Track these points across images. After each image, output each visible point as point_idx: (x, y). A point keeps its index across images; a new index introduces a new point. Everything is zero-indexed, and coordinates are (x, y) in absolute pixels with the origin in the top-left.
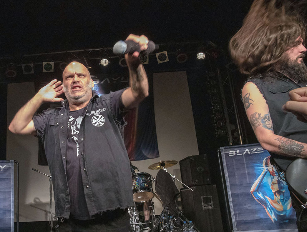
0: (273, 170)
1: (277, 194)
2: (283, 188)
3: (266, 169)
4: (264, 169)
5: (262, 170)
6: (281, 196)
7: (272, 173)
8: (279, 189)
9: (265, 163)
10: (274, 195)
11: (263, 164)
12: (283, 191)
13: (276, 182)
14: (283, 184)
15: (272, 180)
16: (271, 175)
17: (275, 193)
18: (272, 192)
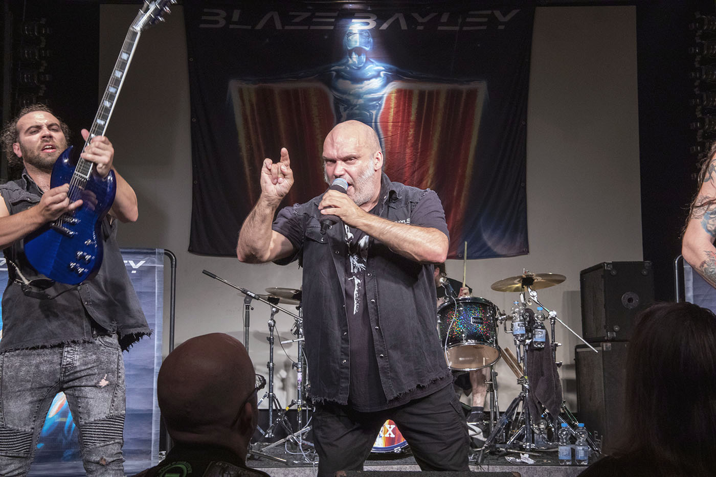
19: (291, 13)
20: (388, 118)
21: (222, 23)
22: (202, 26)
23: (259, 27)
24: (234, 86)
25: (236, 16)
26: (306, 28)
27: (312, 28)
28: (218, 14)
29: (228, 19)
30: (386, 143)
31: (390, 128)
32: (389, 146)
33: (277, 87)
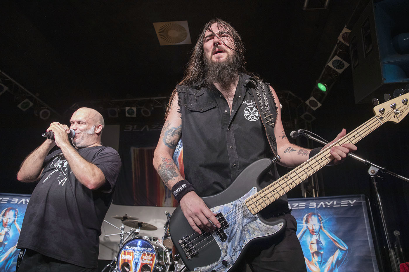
0: (313, 227)
1: (315, 255)
2: (322, 249)
3: (305, 226)
4: (304, 226)
5: (302, 227)
6: (319, 257)
7: (312, 231)
8: (318, 250)
9: (305, 220)
10: (312, 256)
11: (303, 221)
12: (322, 252)
13: (315, 242)
14: (322, 244)
15: (311, 238)
16: (310, 233)
17: (313, 254)
18: (310, 252)
19: (152, 126)
20: (181, 158)
21: (131, 129)
22: (125, 130)
23: (142, 130)
24: (132, 149)
25: (135, 127)
26: (156, 130)
27: (158, 130)
28: (130, 127)
29: (133, 128)
30: (180, 167)
31: (181, 161)
32: (181, 168)
33: (146, 149)
